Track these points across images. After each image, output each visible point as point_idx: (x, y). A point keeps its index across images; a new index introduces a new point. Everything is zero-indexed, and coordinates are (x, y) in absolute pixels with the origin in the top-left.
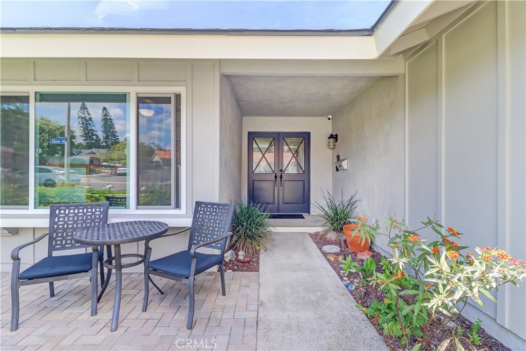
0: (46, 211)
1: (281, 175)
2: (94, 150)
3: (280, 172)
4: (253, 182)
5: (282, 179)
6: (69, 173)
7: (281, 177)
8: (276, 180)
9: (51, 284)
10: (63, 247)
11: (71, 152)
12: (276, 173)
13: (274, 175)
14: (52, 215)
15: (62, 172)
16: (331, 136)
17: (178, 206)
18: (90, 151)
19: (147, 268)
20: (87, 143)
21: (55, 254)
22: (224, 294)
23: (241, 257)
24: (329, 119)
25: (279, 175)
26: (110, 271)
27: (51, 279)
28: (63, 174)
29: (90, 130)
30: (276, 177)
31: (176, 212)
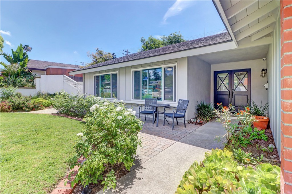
0: (144, 100)
1: (233, 92)
2: (157, 81)
3: (232, 91)
4: (217, 95)
5: (233, 94)
6: (149, 91)
7: (233, 93)
8: (230, 95)
9: (145, 115)
10: (147, 109)
11: (149, 82)
12: (230, 91)
13: (229, 92)
14: (145, 101)
15: (146, 91)
16: (263, 70)
17: (175, 101)
18: (156, 82)
19: (164, 115)
20: (155, 78)
21: (146, 110)
22: (185, 127)
23: (198, 122)
24: (264, 60)
25: (231, 91)
26: (157, 114)
27: (145, 114)
28: (146, 92)
29: (156, 72)
30: (229, 93)
31: (174, 102)
